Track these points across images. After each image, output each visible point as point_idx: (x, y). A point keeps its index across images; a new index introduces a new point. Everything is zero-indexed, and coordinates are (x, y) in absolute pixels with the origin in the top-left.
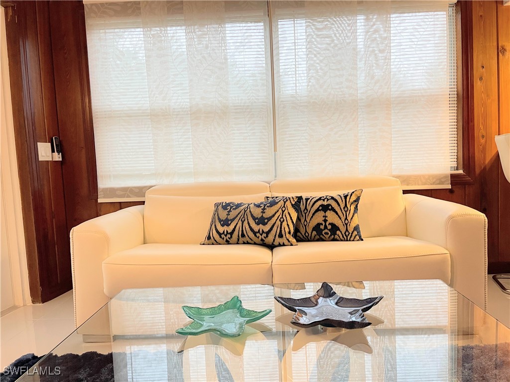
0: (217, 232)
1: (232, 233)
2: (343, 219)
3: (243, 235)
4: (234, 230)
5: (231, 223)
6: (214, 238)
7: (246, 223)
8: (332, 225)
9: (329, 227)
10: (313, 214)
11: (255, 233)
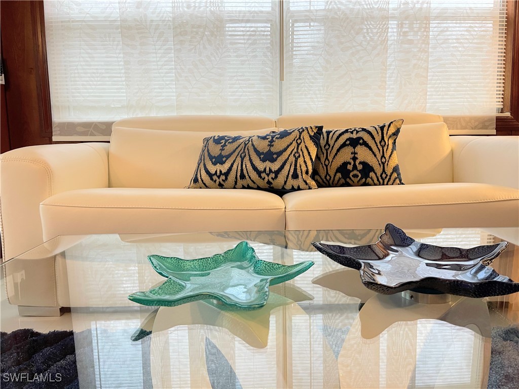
0: (207, 172)
1: (227, 174)
2: (379, 156)
3: (243, 177)
4: (230, 169)
5: (226, 161)
6: (202, 181)
7: (247, 160)
8: (364, 164)
9: (360, 167)
10: (338, 150)
11: (259, 173)
